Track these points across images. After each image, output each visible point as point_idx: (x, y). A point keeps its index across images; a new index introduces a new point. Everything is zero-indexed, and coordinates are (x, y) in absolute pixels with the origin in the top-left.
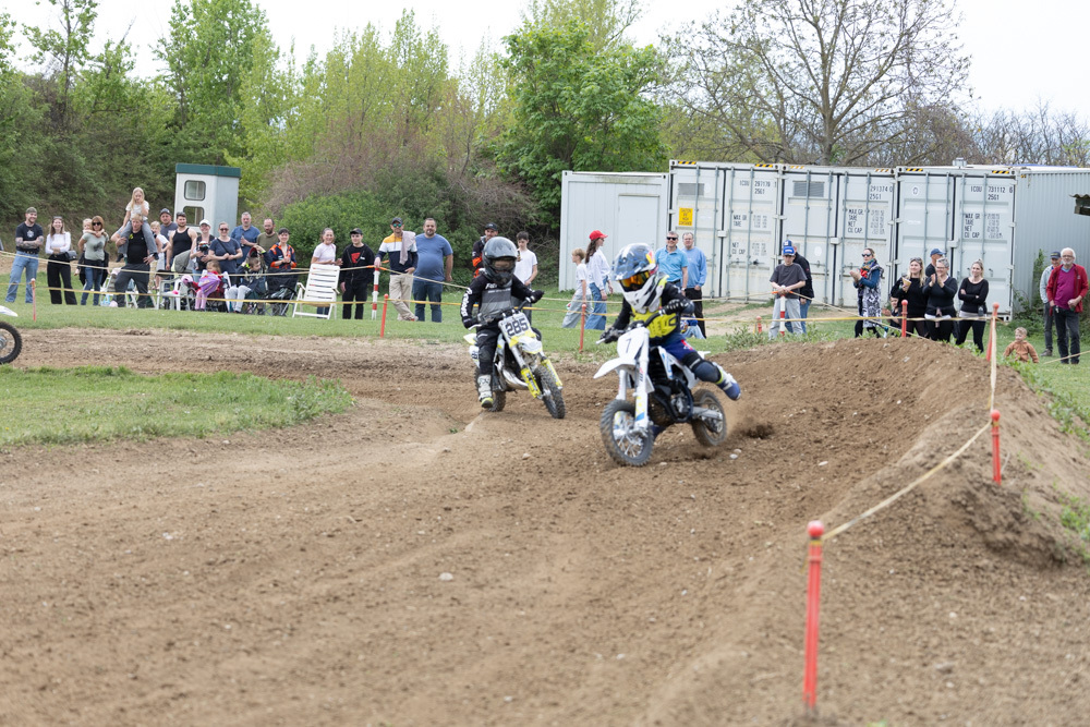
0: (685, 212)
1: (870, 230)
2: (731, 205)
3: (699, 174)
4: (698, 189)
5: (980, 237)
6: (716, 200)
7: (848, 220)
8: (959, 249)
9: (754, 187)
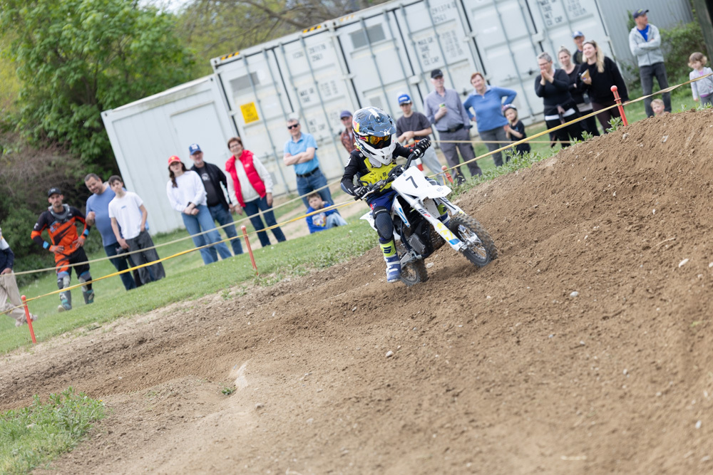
0: (247, 108)
1: (448, 55)
2: (292, 83)
3: (247, 64)
4: (252, 79)
5: (564, 20)
6: (275, 83)
7: (420, 53)
8: (547, 40)
9: (310, 56)
